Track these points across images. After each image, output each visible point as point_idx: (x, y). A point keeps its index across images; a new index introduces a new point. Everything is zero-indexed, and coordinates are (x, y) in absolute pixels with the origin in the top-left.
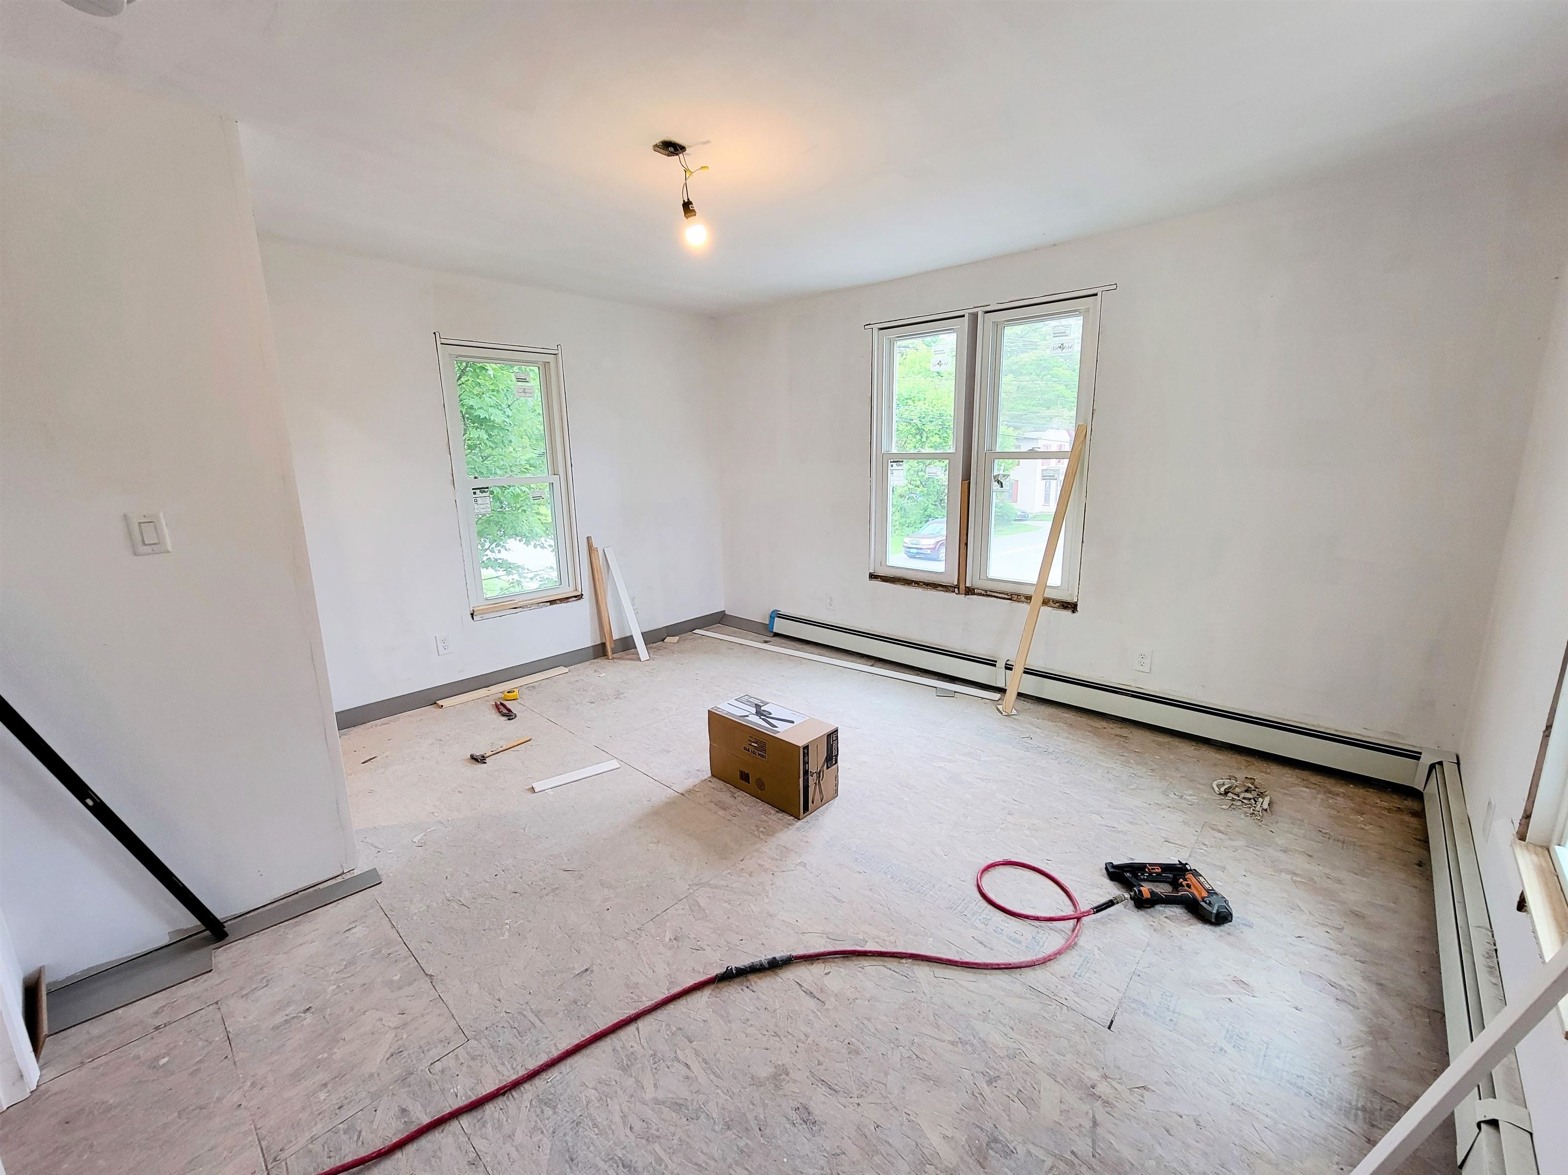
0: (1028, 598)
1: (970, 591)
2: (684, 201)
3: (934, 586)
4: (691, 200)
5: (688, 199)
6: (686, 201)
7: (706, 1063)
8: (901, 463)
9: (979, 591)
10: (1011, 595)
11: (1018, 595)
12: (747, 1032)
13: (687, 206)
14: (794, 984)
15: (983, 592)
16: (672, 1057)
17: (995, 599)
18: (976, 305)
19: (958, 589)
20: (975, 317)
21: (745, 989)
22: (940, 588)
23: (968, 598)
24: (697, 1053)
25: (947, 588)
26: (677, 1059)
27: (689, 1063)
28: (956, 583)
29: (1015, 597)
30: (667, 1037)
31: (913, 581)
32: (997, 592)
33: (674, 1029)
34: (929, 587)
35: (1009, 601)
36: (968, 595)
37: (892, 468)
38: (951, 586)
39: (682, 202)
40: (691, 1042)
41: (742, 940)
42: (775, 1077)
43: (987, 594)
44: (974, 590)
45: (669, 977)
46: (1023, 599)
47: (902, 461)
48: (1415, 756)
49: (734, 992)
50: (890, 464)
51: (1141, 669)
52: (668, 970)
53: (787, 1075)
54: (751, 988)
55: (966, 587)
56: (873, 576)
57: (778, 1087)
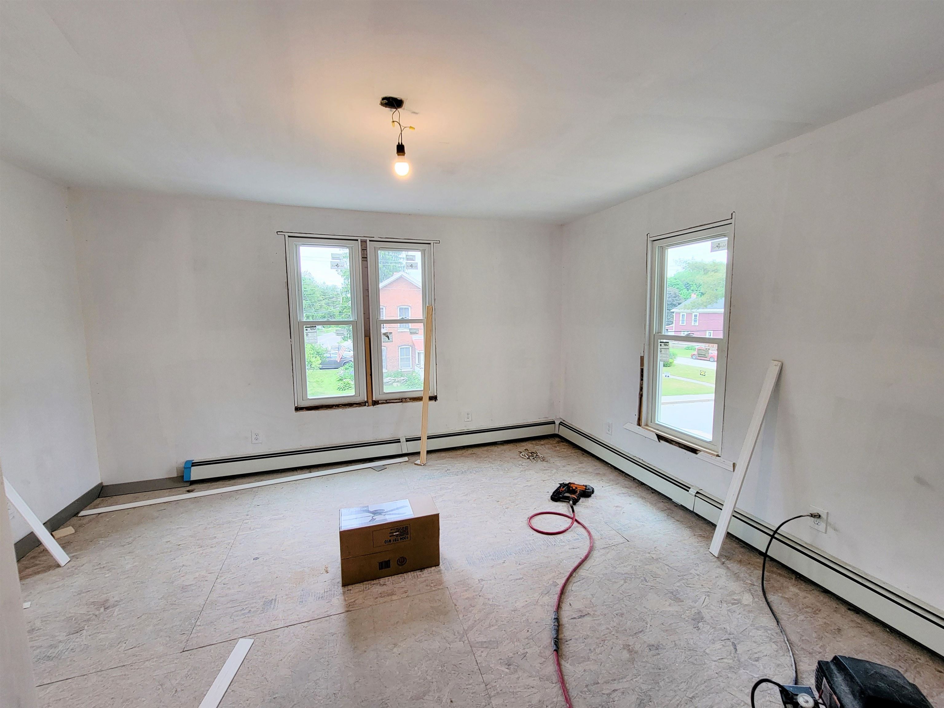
0: (419, 399)
1: (375, 403)
2: (399, 143)
3: (350, 405)
4: (403, 144)
5: (402, 143)
6: (400, 144)
7: (615, 680)
8: (315, 328)
9: (382, 402)
10: (402, 399)
11: (405, 399)
12: (599, 653)
13: (401, 149)
14: (572, 620)
15: (384, 402)
16: (606, 697)
17: (393, 404)
18: (365, 236)
19: (368, 403)
20: (364, 242)
21: (567, 643)
22: (355, 405)
23: (375, 408)
24: (607, 682)
25: (359, 404)
26: (609, 695)
27: (613, 689)
28: (366, 400)
29: (404, 400)
30: (591, 695)
31: (334, 405)
32: (393, 400)
33: (586, 689)
34: (346, 406)
35: (401, 403)
36: (375, 405)
37: (307, 331)
38: (362, 403)
39: (397, 144)
40: (598, 683)
41: (528, 631)
42: (630, 651)
43: (387, 402)
44: (378, 401)
45: (541, 680)
46: (408, 400)
47: (315, 327)
48: (553, 423)
49: (569, 649)
50: (305, 329)
51: (468, 420)
52: (536, 678)
53: (629, 645)
54: (567, 640)
55: (372, 401)
56: (297, 409)
57: (636, 652)
